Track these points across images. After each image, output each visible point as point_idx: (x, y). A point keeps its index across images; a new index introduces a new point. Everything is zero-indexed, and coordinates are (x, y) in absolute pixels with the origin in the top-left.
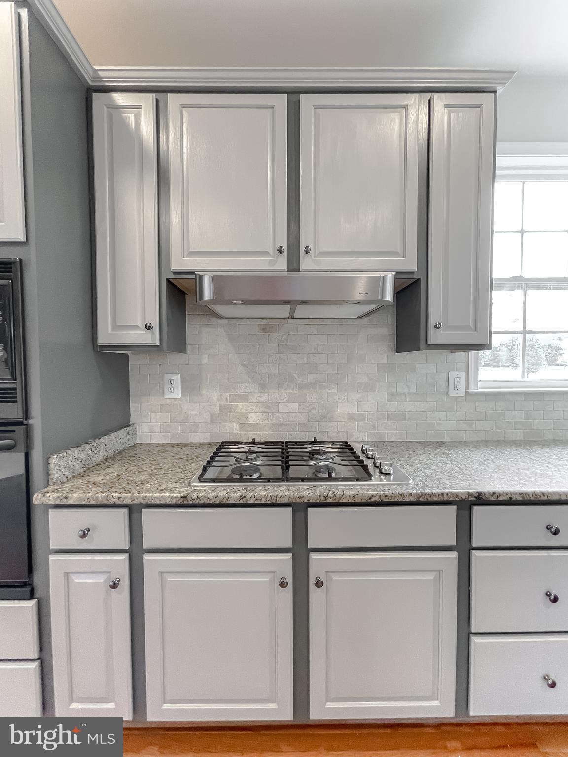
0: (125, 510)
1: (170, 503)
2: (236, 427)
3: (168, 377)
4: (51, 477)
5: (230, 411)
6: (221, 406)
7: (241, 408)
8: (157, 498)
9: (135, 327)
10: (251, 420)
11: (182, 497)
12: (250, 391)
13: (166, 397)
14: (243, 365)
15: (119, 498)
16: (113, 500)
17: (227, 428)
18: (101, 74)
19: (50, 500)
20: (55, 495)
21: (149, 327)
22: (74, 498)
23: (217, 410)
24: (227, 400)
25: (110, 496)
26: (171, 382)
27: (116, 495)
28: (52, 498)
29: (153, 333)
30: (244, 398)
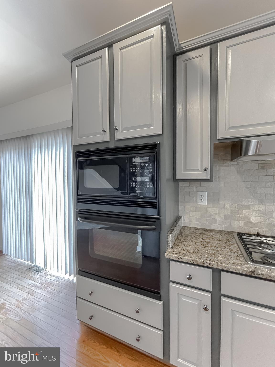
0: (211, 270)
1: (242, 273)
2: (241, 224)
3: (200, 193)
4: (168, 245)
5: (238, 214)
6: (231, 210)
7: (245, 213)
8: (233, 268)
9: (197, 170)
10: (252, 221)
11: (250, 272)
12: (251, 203)
13: (199, 204)
14: (248, 188)
15: (210, 264)
16: (206, 264)
17: (235, 224)
18: (182, 45)
19: (173, 258)
20: (175, 256)
21: (205, 170)
22: (186, 258)
23: (229, 213)
24: (235, 207)
25: (204, 262)
26: (202, 196)
27: (208, 262)
28: (174, 256)
29: (207, 173)
30: (248, 207)
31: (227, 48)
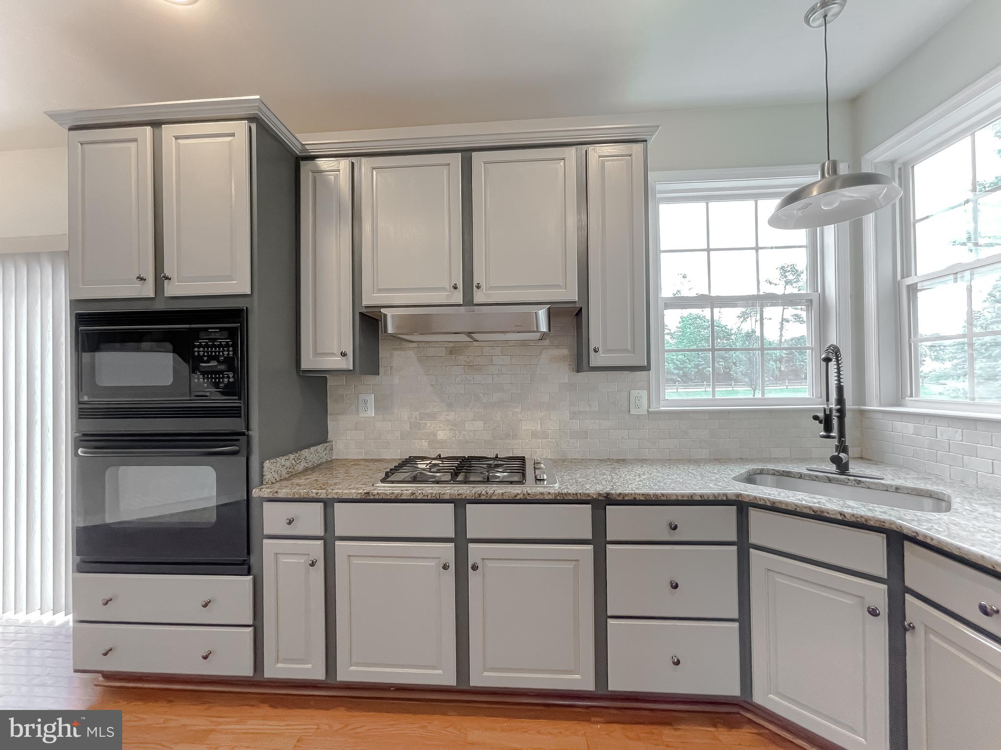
0: (321, 504)
1: (356, 498)
2: (425, 444)
3: (362, 397)
4: (265, 477)
5: (419, 429)
6: (410, 424)
7: (430, 426)
8: (346, 493)
9: (333, 354)
10: (439, 438)
11: (365, 493)
12: (437, 410)
13: (361, 415)
14: (432, 385)
15: (317, 493)
16: (313, 495)
17: (416, 445)
18: (308, 147)
19: (265, 494)
20: (269, 490)
21: (344, 354)
22: (282, 494)
23: (407, 427)
24: (416, 418)
25: (310, 492)
26: (366, 402)
27: (314, 491)
28: (266, 492)
29: (347, 360)
30: (433, 417)
31: (373, 169)
